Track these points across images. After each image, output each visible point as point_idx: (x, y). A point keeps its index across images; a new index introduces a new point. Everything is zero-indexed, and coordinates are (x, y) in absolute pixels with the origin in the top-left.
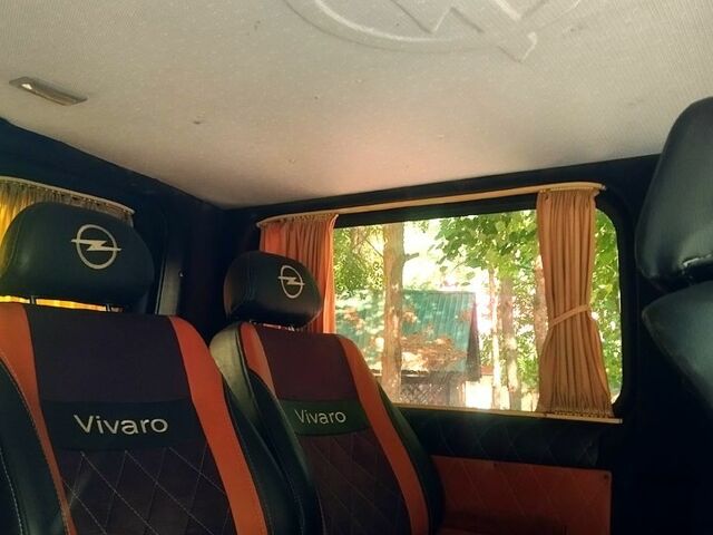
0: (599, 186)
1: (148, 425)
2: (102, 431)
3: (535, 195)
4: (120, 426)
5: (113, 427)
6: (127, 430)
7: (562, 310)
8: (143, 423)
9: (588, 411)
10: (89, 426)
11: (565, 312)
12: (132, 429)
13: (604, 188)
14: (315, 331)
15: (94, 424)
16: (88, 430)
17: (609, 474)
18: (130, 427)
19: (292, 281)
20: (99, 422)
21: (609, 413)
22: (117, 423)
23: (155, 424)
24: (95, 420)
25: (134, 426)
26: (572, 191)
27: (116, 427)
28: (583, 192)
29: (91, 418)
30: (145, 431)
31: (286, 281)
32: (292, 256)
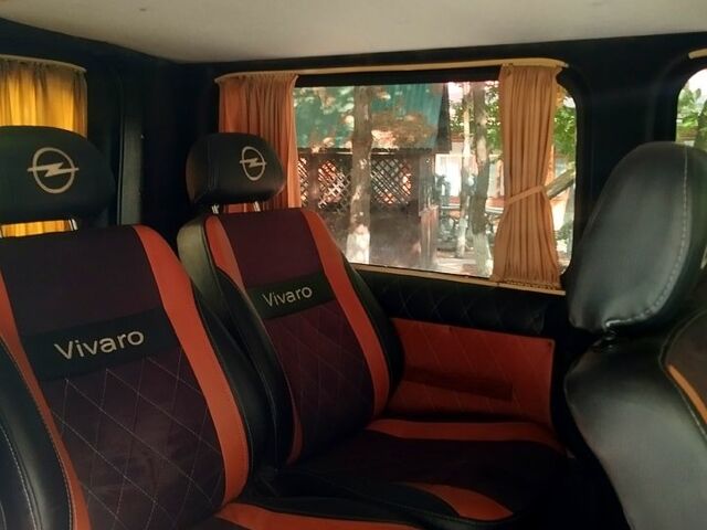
0: (562, 64)
1: (125, 340)
2: (82, 355)
3: (498, 68)
4: (99, 346)
5: (92, 348)
6: (106, 348)
7: (519, 190)
8: (120, 338)
9: (538, 282)
10: (70, 352)
11: (521, 191)
12: (110, 347)
13: (567, 66)
14: (281, 205)
15: (75, 349)
16: (69, 356)
17: (553, 342)
18: (108, 344)
19: (253, 162)
20: (79, 346)
21: (557, 284)
22: (96, 343)
23: (132, 337)
24: (75, 345)
25: (112, 343)
26: (535, 67)
27: (95, 348)
28: (546, 69)
29: (71, 343)
30: (122, 346)
31: (247, 165)
32: (253, 132)
